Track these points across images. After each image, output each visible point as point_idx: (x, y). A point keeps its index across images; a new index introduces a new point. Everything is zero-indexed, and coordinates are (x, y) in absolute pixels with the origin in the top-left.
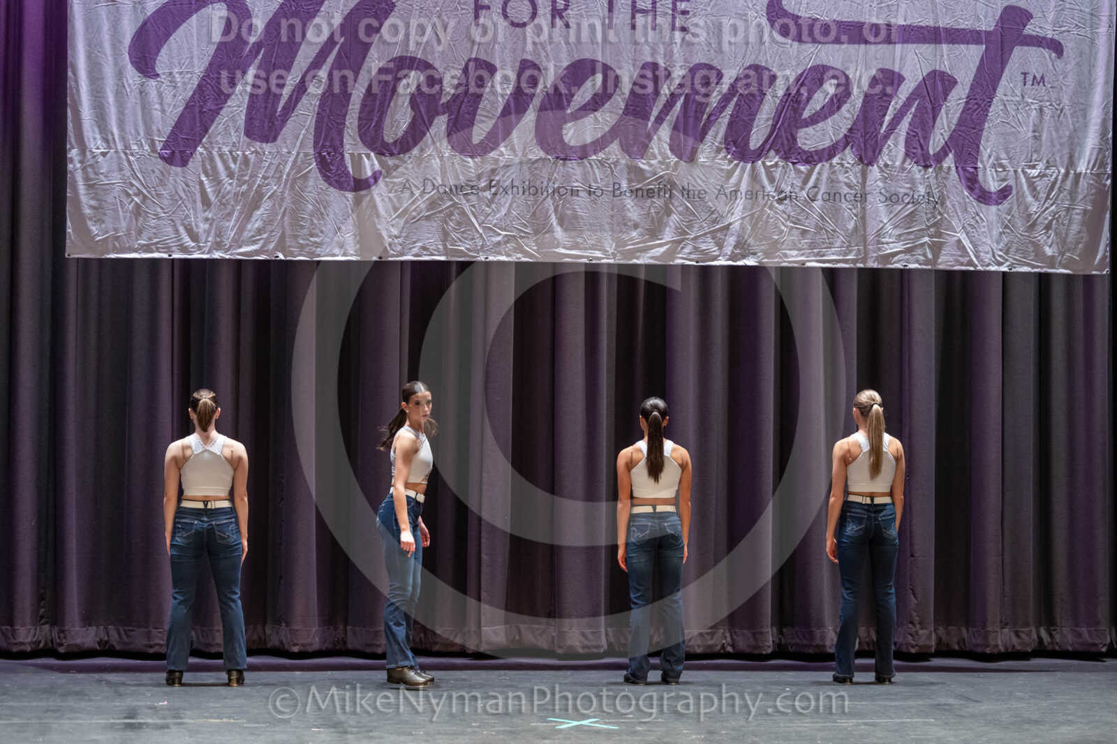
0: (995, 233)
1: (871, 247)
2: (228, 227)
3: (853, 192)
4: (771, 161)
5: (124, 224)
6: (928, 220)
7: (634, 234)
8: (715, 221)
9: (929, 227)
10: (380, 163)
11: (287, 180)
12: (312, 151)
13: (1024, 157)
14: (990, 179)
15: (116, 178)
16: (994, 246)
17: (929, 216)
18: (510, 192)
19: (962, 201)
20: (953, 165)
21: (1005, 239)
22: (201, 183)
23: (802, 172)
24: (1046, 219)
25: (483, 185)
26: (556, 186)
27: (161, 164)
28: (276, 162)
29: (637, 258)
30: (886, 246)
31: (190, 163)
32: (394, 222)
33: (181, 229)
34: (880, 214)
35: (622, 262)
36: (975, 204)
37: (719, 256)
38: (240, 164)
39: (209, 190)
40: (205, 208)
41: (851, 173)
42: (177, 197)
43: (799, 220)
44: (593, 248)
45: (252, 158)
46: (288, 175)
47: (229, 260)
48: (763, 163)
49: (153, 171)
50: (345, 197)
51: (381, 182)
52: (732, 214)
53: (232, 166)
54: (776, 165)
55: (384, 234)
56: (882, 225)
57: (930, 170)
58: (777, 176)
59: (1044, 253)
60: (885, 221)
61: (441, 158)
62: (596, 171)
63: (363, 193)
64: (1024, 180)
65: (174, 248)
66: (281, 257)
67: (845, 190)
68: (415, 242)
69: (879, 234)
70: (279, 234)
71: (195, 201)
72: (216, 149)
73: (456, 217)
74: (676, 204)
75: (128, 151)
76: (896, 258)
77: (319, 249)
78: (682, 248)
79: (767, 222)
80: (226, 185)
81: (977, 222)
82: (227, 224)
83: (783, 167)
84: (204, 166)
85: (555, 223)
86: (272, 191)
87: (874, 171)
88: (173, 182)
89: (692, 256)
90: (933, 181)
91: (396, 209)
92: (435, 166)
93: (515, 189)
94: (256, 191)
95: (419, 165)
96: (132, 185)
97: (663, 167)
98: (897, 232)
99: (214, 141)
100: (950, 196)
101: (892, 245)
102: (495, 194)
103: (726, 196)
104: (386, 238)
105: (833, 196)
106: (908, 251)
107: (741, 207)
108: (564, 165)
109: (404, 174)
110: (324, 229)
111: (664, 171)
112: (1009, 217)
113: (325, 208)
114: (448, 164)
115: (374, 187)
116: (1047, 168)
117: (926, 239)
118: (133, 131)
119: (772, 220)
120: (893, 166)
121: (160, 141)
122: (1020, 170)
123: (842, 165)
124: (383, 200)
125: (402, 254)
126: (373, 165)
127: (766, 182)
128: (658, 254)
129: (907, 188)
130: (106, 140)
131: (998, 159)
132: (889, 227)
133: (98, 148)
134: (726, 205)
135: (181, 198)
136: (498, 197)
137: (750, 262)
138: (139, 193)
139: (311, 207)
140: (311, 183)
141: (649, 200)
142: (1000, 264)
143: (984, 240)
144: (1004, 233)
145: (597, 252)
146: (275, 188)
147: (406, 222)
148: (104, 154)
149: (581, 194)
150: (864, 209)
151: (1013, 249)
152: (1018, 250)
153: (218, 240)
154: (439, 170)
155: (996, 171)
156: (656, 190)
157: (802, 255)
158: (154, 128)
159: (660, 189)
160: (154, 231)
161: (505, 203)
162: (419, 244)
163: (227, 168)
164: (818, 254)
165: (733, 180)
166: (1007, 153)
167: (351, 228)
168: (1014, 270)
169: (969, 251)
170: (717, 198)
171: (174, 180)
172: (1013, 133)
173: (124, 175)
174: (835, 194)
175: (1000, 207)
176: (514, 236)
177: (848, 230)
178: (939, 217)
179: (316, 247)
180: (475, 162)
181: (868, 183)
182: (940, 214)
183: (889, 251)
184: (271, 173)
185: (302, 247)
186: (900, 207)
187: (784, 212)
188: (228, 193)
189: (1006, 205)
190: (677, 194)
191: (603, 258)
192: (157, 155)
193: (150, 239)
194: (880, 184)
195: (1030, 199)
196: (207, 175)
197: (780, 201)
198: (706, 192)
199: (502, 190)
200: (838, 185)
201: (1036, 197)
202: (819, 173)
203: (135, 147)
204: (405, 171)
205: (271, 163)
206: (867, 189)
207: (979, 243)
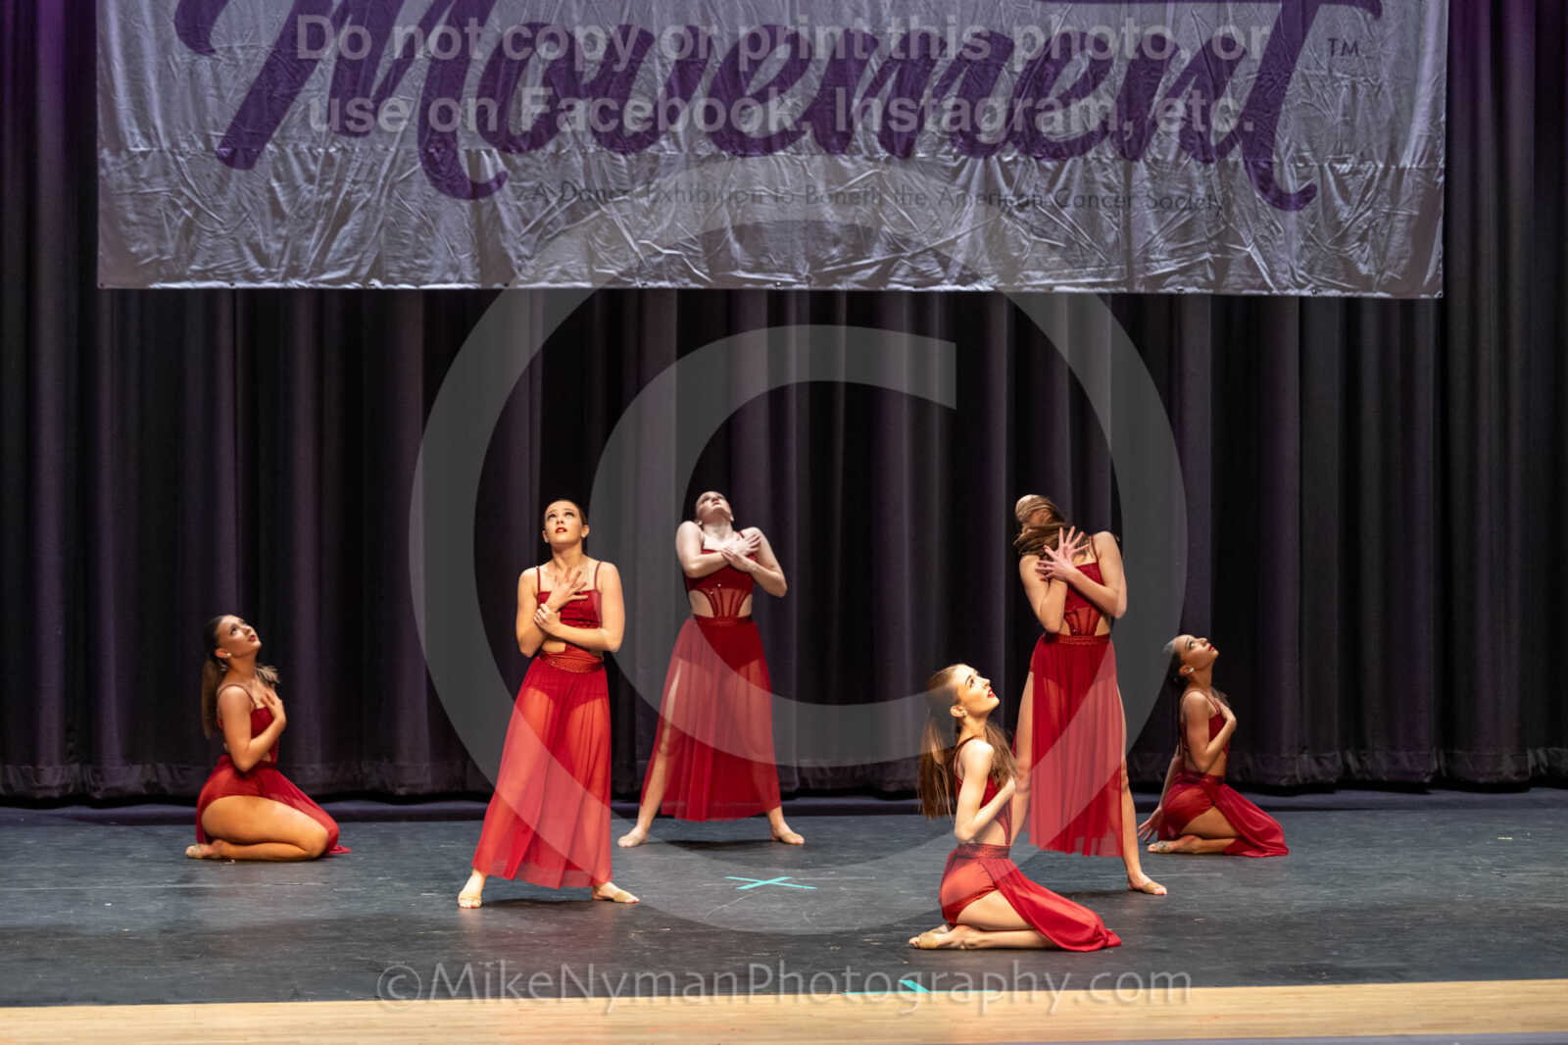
0: (1296, 246)
1: (1136, 266)
2: (308, 247)
3: (1114, 195)
4: (1008, 156)
5: (171, 245)
6: (1210, 230)
7: (834, 251)
8: (938, 234)
9: (1210, 240)
10: (507, 162)
11: (383, 186)
12: (415, 148)
13: (1331, 147)
14: (1289, 177)
15: (160, 187)
16: (1295, 263)
17: (1211, 225)
18: (673, 198)
19: (1252, 206)
20: (1240, 160)
21: (1308, 255)
22: (271, 190)
23: (1047, 170)
24: (1360, 228)
25: (639, 189)
26: (733, 190)
27: (218, 166)
28: (368, 162)
29: (839, 283)
30: (1155, 264)
31: (257, 166)
32: (524, 239)
33: (247, 251)
34: (1150, 226)
35: (819, 288)
36: (1268, 209)
37: (942, 279)
38: (323, 166)
39: (282, 198)
40: (278, 221)
41: (1110, 170)
42: (240, 208)
43: (1043, 231)
44: (782, 270)
45: (338, 157)
46: (386, 178)
47: (310, 290)
48: (999, 159)
49: (209, 176)
50: (460, 206)
51: (506, 186)
52: (960, 225)
53: (312, 167)
54: (1015, 161)
55: (512, 254)
56: (1150, 237)
57: (1212, 166)
58: (1017, 173)
59: (1357, 271)
60: (1155, 232)
61: (585, 155)
62: (785, 171)
63: (482, 201)
64: (1331, 178)
65: (235, 276)
66: (377, 284)
67: (1103, 192)
68: (552, 265)
69: (1147, 250)
70: (374, 256)
71: (263, 214)
72: (291, 146)
73: (605, 231)
74: (888, 212)
75: (176, 151)
76: (1169, 280)
77: (427, 275)
78: (897, 269)
79: (1004, 235)
80: (305, 193)
81: (1271, 232)
82: (306, 243)
83: (1024, 163)
84: (275, 168)
85: (732, 239)
86: (364, 200)
87: (1141, 169)
88: (234, 189)
89: (910, 280)
90: (1215, 180)
91: (526, 222)
92: (576, 165)
93: (680, 195)
94: (344, 201)
95: (557, 162)
96: (182, 194)
97: (871, 164)
98: (1170, 246)
99: (288, 134)
100: (1238, 198)
101: (1163, 263)
102: (654, 201)
103: (951, 200)
104: (514, 259)
105: (1089, 201)
106: (1182, 272)
107: (970, 216)
108: (742, 162)
109: (537, 176)
110: (432, 247)
111: (871, 168)
112: (1313, 226)
113: (434, 220)
114: (593, 164)
115: (497, 194)
116: (1362, 161)
117: (1207, 255)
118: (182, 125)
119: (1010, 233)
120: (1164, 161)
121: (217, 136)
122: (1326, 165)
123: (1099, 161)
124: (509, 210)
125: (535, 280)
126: (495, 165)
127: (1002, 183)
128: (864, 278)
129: (1183, 190)
130: (147, 136)
131: (1299, 150)
132: (1160, 242)
133: (136, 146)
134: (953, 212)
135: (245, 209)
136: (658, 204)
137: (982, 287)
138: (190, 204)
139: (415, 220)
140: (415, 188)
141: (852, 209)
142: (1301, 287)
143: (1282, 256)
144: (1306, 246)
145: (787, 275)
146: (369, 195)
147: (540, 238)
148: (144, 154)
149: (766, 200)
150: (1127, 218)
151: (1318, 268)
152: (1324, 269)
153: (295, 263)
154: (581, 171)
155: (1297, 168)
156: (862, 195)
157: (1050, 277)
158: (209, 119)
159: (866, 194)
160: (210, 253)
161: (668, 212)
162: (557, 267)
163: (305, 170)
164: (1070, 276)
165: (962, 179)
166: (1311, 143)
167: (468, 246)
168: (1319, 294)
169: (1262, 270)
170: (940, 203)
171: (238, 189)
172: (1315, 117)
173: (170, 181)
174: (1090, 198)
175: (1301, 212)
176: (679, 256)
177: (1106, 244)
178: (1223, 227)
179: (424, 272)
180: (627, 160)
181: (1135, 183)
182: (1225, 223)
183: (1160, 271)
184: (362, 177)
185: (403, 271)
186: (1173, 215)
187: (1025, 222)
188: (308, 202)
189: (1308, 210)
190: (888, 199)
191: (794, 283)
192: (213, 155)
193: (206, 263)
194: (1148, 185)
195: (1339, 202)
196: (279, 179)
197: (1021, 207)
198: (926, 197)
199: (663, 195)
200: (1096, 186)
201: (1347, 200)
202: (1071, 172)
203: (184, 145)
204: (538, 173)
205: (362, 164)
206: (1133, 190)
207: (1275, 260)
